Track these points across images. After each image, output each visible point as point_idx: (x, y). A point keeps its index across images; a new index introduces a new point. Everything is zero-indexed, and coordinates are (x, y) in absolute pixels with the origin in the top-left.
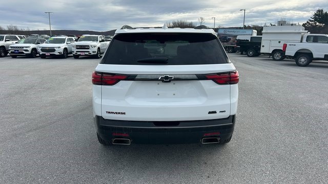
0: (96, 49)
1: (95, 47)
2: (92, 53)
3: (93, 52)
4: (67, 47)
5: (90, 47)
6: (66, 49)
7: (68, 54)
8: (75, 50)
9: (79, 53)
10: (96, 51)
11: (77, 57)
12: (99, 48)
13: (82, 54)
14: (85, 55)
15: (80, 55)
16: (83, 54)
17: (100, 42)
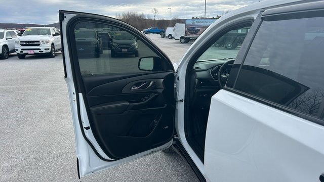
0: (49, 46)
1: (47, 42)
2: (45, 52)
3: (46, 49)
4: (7, 43)
5: (41, 43)
6: (5, 46)
7: (8, 52)
8: (19, 48)
9: (25, 52)
10: (50, 48)
11: (22, 56)
12: (53, 44)
13: (29, 52)
14: (35, 54)
15: (27, 54)
16: (32, 52)
17: (53, 35)
